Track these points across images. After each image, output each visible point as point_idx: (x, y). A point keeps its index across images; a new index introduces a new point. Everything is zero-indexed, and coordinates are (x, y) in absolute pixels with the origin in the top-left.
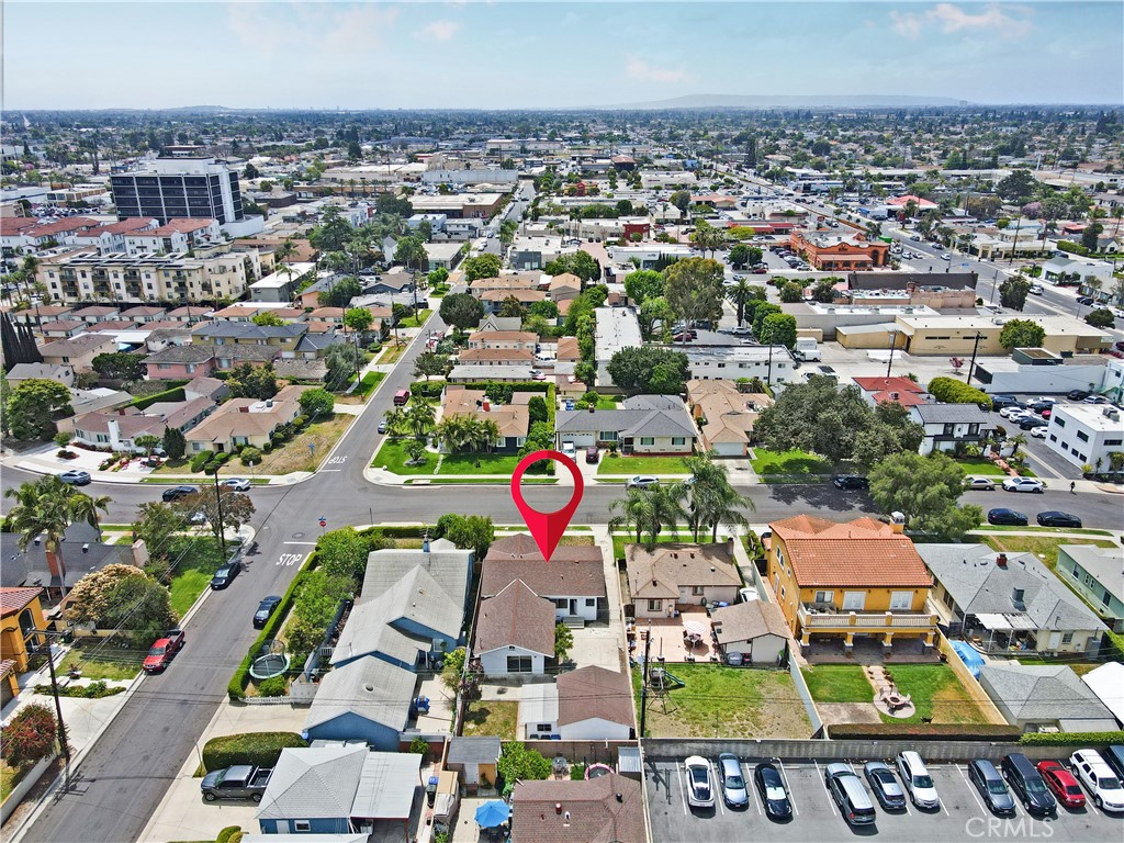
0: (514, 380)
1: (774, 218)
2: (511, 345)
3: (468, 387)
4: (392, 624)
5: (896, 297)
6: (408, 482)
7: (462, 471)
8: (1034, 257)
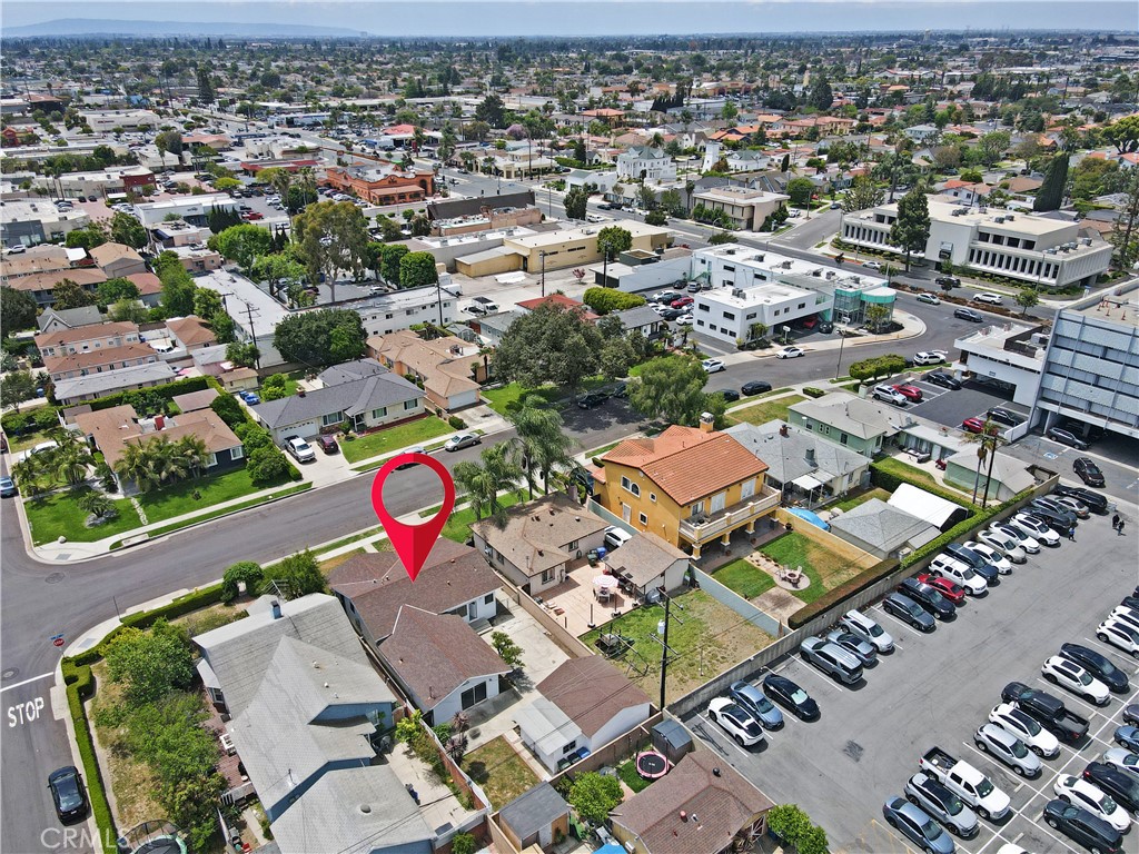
0: (154, 383)
1: (286, 156)
2: (105, 343)
3: (96, 407)
4: (317, 721)
5: (477, 222)
6: (116, 546)
7: (180, 510)
8: (546, 173)
